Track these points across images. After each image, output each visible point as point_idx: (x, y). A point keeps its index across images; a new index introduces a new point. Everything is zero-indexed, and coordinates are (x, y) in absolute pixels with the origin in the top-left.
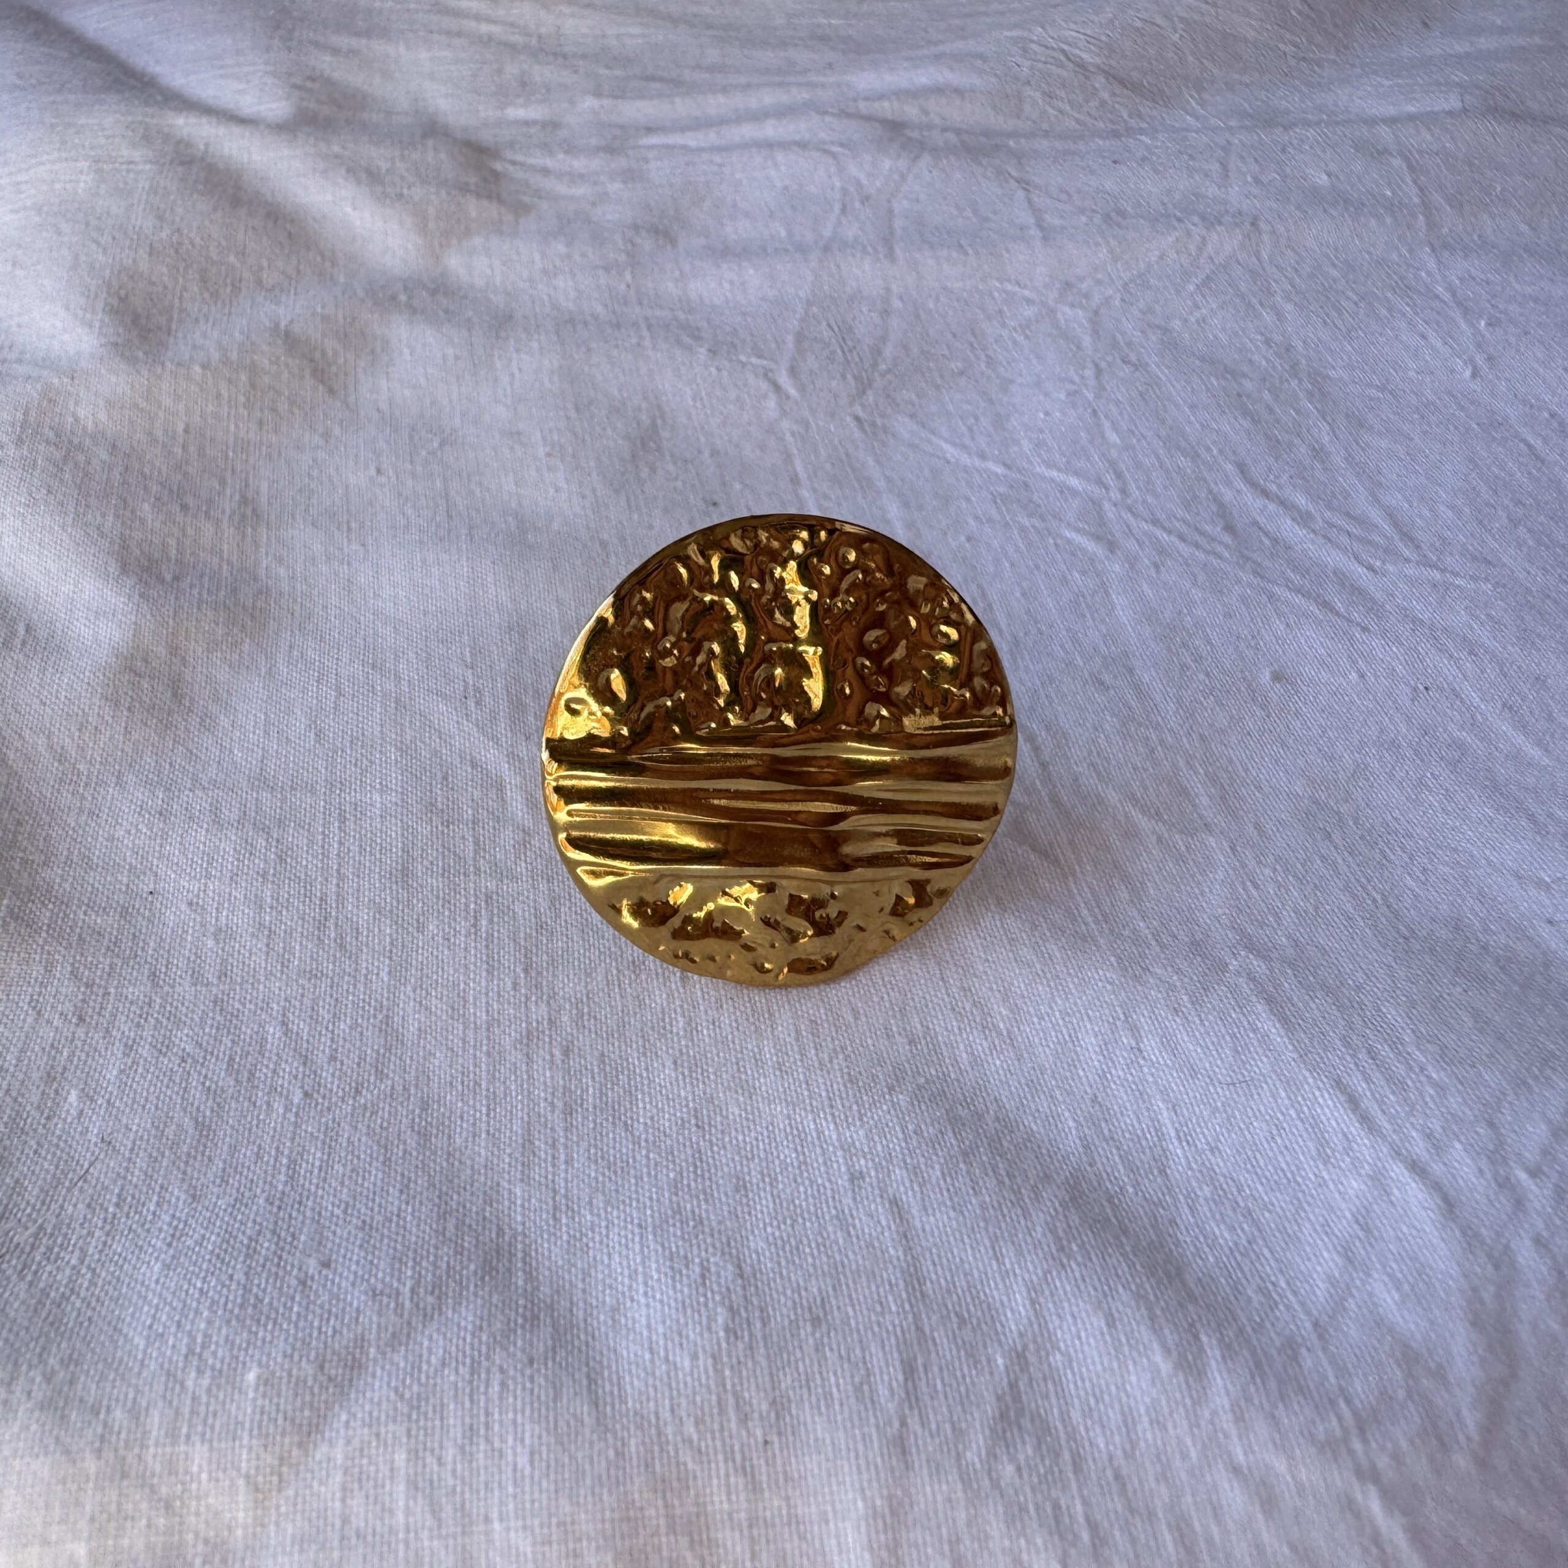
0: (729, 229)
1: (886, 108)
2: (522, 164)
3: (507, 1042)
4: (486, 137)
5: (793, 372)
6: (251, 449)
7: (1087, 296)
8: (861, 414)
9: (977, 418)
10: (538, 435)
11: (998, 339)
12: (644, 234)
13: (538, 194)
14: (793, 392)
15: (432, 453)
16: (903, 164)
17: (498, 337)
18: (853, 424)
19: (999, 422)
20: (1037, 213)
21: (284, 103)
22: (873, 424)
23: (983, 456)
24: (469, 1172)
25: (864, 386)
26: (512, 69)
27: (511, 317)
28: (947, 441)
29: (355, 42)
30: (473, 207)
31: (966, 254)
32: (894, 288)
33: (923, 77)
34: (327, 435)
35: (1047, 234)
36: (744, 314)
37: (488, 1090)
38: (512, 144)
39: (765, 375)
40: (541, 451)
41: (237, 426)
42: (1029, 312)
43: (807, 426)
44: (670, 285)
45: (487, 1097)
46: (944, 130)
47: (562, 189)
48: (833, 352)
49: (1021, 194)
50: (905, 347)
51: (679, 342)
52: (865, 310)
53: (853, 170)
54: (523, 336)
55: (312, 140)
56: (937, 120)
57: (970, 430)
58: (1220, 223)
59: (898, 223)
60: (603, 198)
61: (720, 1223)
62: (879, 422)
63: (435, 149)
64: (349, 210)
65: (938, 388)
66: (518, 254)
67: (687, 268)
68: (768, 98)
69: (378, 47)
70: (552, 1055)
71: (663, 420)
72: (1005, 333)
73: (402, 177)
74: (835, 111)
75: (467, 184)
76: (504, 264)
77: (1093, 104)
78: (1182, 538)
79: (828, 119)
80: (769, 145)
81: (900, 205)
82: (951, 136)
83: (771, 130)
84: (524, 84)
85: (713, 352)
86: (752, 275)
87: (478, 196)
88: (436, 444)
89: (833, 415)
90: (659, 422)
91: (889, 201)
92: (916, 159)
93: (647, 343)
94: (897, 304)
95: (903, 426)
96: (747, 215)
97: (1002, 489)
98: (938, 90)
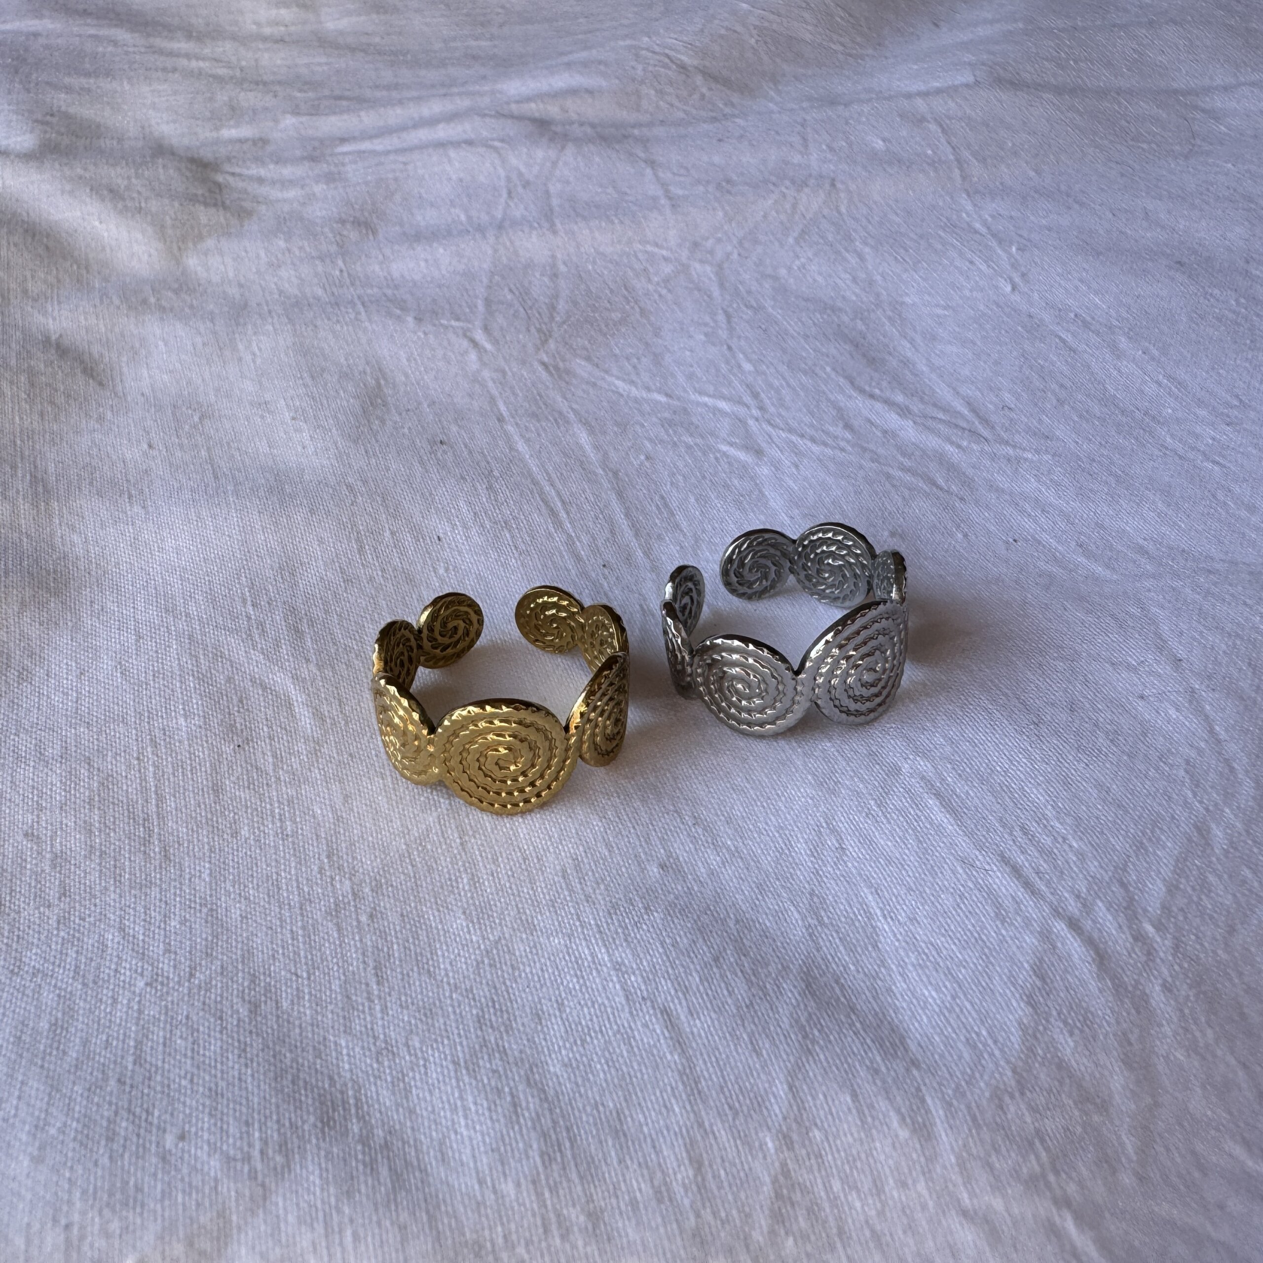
0: (419, 218)
1: (534, 108)
2: (240, 175)
3: (318, 916)
4: (207, 154)
5: (486, 329)
6: (36, 437)
7: (711, 252)
8: (546, 359)
9: (638, 359)
10: (282, 402)
11: (647, 294)
12: (348, 226)
13: (256, 200)
14: (488, 346)
15: (195, 427)
16: (552, 153)
17: (238, 324)
18: (540, 368)
19: (657, 359)
20: (664, 185)
21: (28, 136)
22: (557, 368)
23: (648, 389)
24: (297, 1031)
25: (545, 337)
26: (222, 97)
27: (246, 305)
28: (618, 378)
29: (83, 81)
30: (204, 215)
31: (613, 223)
32: (559, 256)
33: (561, 81)
34: (101, 419)
35: (675, 203)
36: (439, 286)
37: (306, 957)
38: (229, 159)
39: (465, 336)
40: (287, 416)
41: (21, 419)
42: (668, 269)
43: (504, 373)
44: (377, 268)
45: (306, 964)
46: (582, 124)
47: (275, 193)
48: (516, 311)
49: (649, 171)
50: (575, 303)
51: (389, 314)
52: (538, 275)
53: (514, 161)
54: (259, 322)
55: (57, 166)
56: (574, 117)
57: (635, 367)
58: (807, 186)
59: (555, 202)
60: (311, 197)
61: (521, 1052)
62: (561, 365)
63: (164, 166)
64: (97, 223)
65: (605, 335)
66: (246, 251)
67: (387, 251)
68: (436, 107)
69: (106, 84)
70: (359, 921)
71: (385, 379)
72: (650, 287)
73: (139, 193)
74: (493, 113)
75: (196, 195)
76: (234, 260)
77: (696, 96)
78: (813, 440)
79: (487, 120)
80: (441, 145)
81: (555, 188)
82: (589, 130)
83: (442, 132)
84: (233, 109)
85: (419, 320)
86: (442, 253)
87: (206, 204)
88: (196, 419)
89: (524, 363)
90: (382, 382)
91: (545, 184)
92: (563, 148)
93: (363, 316)
94: (562, 268)
95: (581, 367)
96: (432, 205)
97: (667, 415)
98: (573, 92)
